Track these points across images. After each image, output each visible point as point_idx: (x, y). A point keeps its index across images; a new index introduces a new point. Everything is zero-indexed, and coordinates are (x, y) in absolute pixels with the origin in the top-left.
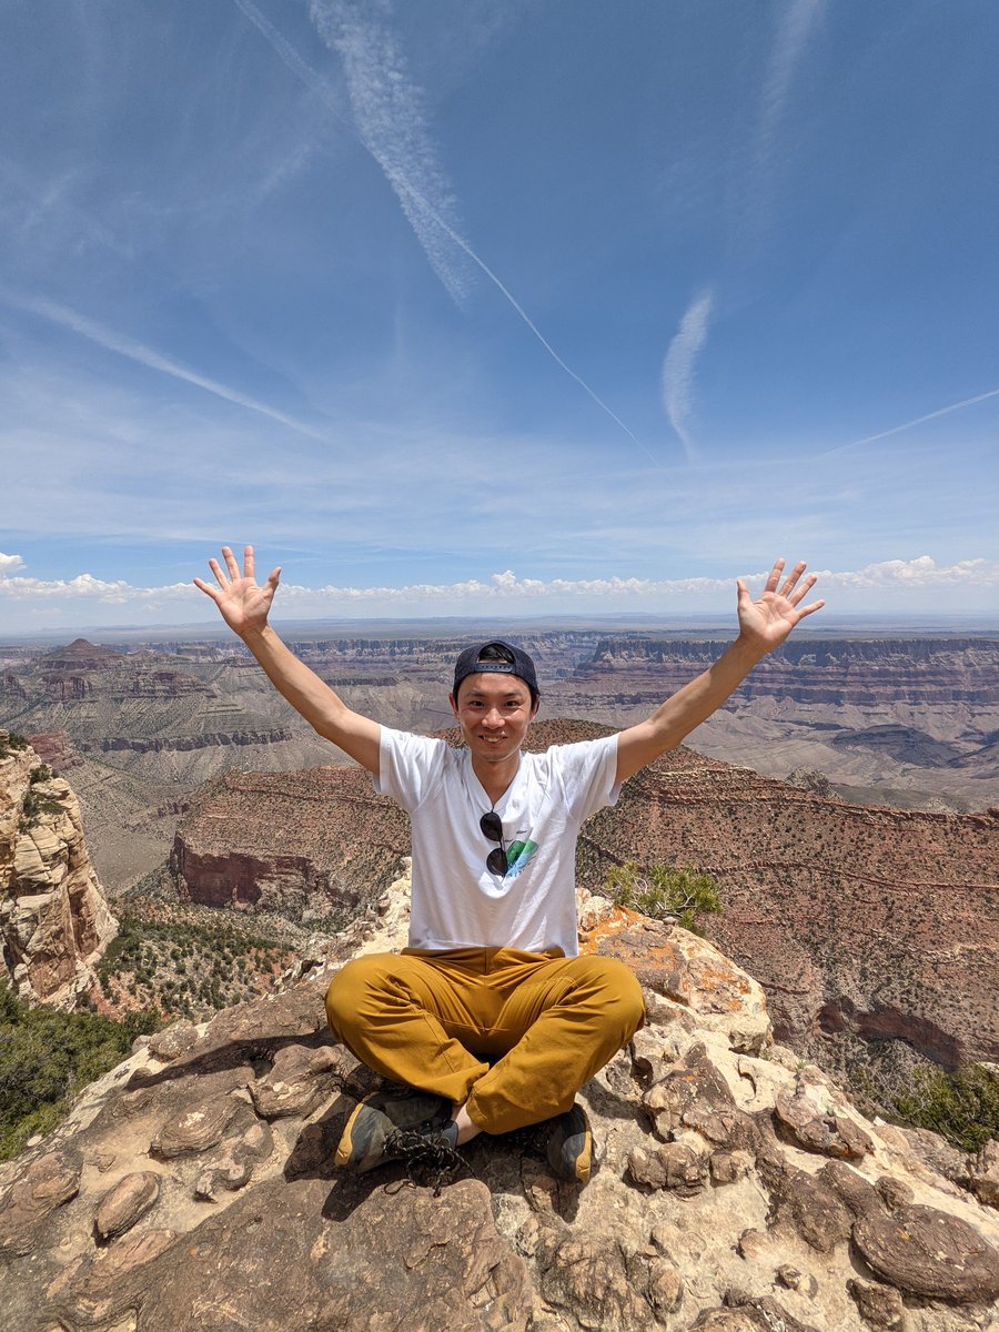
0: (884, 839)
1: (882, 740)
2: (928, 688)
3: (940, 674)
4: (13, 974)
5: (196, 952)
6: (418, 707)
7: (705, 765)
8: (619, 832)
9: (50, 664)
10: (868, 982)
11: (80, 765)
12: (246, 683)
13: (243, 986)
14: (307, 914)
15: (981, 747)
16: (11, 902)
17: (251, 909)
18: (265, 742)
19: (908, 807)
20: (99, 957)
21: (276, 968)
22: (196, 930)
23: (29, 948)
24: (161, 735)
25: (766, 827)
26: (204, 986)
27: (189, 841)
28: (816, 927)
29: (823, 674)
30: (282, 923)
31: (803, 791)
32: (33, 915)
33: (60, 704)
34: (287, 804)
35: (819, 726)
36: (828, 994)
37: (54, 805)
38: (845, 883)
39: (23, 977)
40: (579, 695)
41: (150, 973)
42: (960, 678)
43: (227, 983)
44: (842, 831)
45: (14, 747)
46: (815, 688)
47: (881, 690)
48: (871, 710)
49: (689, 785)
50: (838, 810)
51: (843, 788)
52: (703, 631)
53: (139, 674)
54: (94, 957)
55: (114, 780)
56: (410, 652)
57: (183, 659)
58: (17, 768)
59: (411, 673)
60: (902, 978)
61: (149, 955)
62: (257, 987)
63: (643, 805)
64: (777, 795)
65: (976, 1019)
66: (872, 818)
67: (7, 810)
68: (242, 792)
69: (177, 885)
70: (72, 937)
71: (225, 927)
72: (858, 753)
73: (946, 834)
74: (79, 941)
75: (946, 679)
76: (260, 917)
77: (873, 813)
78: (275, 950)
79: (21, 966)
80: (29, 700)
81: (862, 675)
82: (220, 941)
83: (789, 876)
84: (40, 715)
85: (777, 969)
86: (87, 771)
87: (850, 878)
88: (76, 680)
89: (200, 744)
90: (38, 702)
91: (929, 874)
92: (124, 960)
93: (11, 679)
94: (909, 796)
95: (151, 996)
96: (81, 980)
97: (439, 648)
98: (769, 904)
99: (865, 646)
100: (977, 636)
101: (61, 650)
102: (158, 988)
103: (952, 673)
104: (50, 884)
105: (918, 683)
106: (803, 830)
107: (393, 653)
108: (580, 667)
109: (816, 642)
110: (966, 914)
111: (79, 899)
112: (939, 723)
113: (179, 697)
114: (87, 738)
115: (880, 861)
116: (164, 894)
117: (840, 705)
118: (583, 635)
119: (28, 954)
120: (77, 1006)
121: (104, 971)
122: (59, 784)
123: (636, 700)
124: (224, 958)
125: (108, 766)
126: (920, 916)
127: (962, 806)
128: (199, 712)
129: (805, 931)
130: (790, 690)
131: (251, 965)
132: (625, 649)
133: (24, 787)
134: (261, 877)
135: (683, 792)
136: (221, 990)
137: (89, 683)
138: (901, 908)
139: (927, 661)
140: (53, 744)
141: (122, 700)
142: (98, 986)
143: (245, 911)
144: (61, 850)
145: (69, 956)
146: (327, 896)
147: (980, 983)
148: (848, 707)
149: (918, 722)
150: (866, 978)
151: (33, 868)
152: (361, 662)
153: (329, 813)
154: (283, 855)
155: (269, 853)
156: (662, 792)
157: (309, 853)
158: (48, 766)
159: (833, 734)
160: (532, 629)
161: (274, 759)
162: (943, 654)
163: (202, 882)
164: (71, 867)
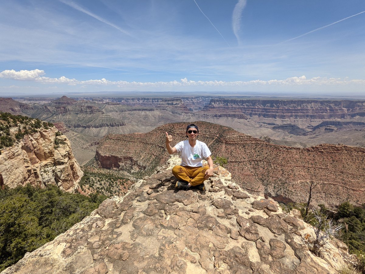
0: (284, 154)
1: (286, 128)
2: (300, 114)
3: (304, 110)
4: (58, 185)
5: (104, 180)
6: (160, 117)
7: (238, 134)
8: (214, 151)
9: (56, 103)
10: (276, 189)
11: (68, 131)
12: (112, 110)
13: (117, 188)
14: (132, 171)
15: (312, 130)
16: (55, 167)
17: (118, 170)
18: (118, 126)
19: (291, 146)
20: (80, 181)
21: (125, 184)
22: (104, 175)
23: (61, 178)
24: (90, 123)
25: (253, 151)
26: (107, 188)
27: (100, 152)
28: (264, 176)
29: (272, 110)
30: (126, 173)
31: (264, 141)
32: (61, 170)
33: (61, 114)
34: (126, 143)
35: (269, 124)
36: (265, 192)
37: (63, 142)
38: (272, 165)
39: (60, 185)
40: (204, 115)
41: (93, 185)
42: (309, 111)
43: (113, 188)
44: (273, 152)
45: (50, 126)
46: (269, 113)
47: (287, 114)
48: (284, 120)
49: (233, 139)
50: (272, 146)
51: (274, 141)
52: (240, 97)
53: (82, 106)
54: (78, 181)
55: (78, 136)
56: (158, 101)
57: (94, 102)
58: (52, 132)
59: (158, 107)
60: (284, 188)
61: (92, 181)
62: (120, 189)
63: (221, 144)
64: (256, 142)
65: (301, 198)
66: (281, 149)
67: (50, 143)
68: (113, 139)
69: (98, 163)
70: (72, 176)
71: (111, 174)
72: (279, 131)
73: (300, 153)
74: (74, 177)
75: (305, 111)
76: (120, 172)
77: (281, 147)
78: (125, 180)
79: (59, 183)
80: (52, 113)
81: (282, 110)
82: (110, 177)
83: (258, 163)
84: (55, 117)
85: (253, 186)
86: (70, 133)
87: (273, 164)
88: (64, 108)
89: (101, 126)
90: (54, 114)
91: (294, 163)
92: (86, 182)
93: (46, 107)
94: (291, 143)
95: (94, 190)
96: (75, 186)
97: (166, 101)
98: (252, 170)
99: (284, 102)
100: (315, 99)
101: (59, 99)
102: (95, 188)
103: (307, 110)
104: (65, 163)
105: (297, 113)
106: (263, 152)
107: (153, 102)
108: (205, 106)
109: (271, 100)
110: (302, 173)
111: (73, 166)
112: (302, 124)
113: (94, 113)
114: (69, 124)
115: (282, 160)
116: (95, 165)
117: (276, 118)
118: (206, 97)
119: (61, 180)
120: (75, 192)
121: (81, 184)
122: (63, 137)
123: (220, 116)
124: (112, 182)
125: (76, 132)
126: (290, 173)
127: (305, 146)
128: (100, 117)
129: (261, 177)
130: (262, 114)
131: (119, 183)
132: (218, 102)
133: (54, 137)
134: (120, 162)
135: (231, 141)
136: (111, 189)
137: (68, 109)
138: (286, 171)
139: (301, 106)
140: (60, 126)
141: (78, 114)
142: (80, 188)
143: (116, 170)
144: (66, 154)
145: (72, 181)
146: (137, 167)
147: (304, 190)
148: (278, 119)
149: (296, 123)
150: (275, 188)
151: (59, 158)
152: (144, 104)
153: (137, 145)
154: (125, 156)
155: (121, 156)
156: (226, 141)
157: (132, 156)
158: (60, 132)
159: (273, 126)
160: (192, 95)
161: (121, 131)
162: (305, 104)
163: (104, 163)
164: (70, 158)
